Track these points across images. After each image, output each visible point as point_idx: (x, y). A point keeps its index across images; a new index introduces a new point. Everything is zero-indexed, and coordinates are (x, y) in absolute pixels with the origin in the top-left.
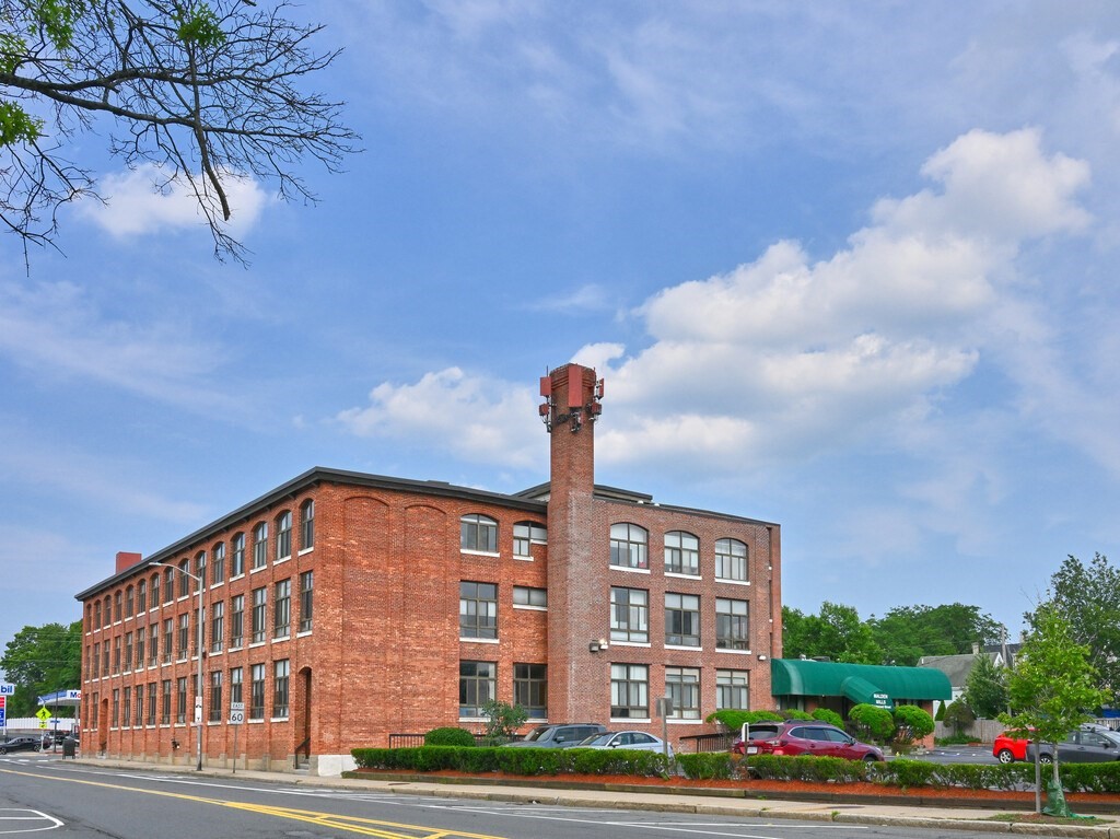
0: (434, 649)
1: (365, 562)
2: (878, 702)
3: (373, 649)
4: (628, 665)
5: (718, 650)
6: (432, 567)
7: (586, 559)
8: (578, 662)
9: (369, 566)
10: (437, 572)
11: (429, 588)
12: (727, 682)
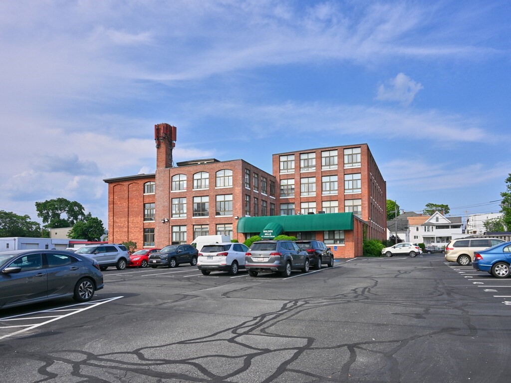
0: (137, 226)
1: (119, 203)
2: (266, 234)
3: (121, 227)
4: (180, 226)
5: (216, 217)
6: (136, 201)
7: (161, 191)
8: (158, 226)
9: (120, 204)
10: (138, 202)
11: (135, 208)
12: (223, 229)
